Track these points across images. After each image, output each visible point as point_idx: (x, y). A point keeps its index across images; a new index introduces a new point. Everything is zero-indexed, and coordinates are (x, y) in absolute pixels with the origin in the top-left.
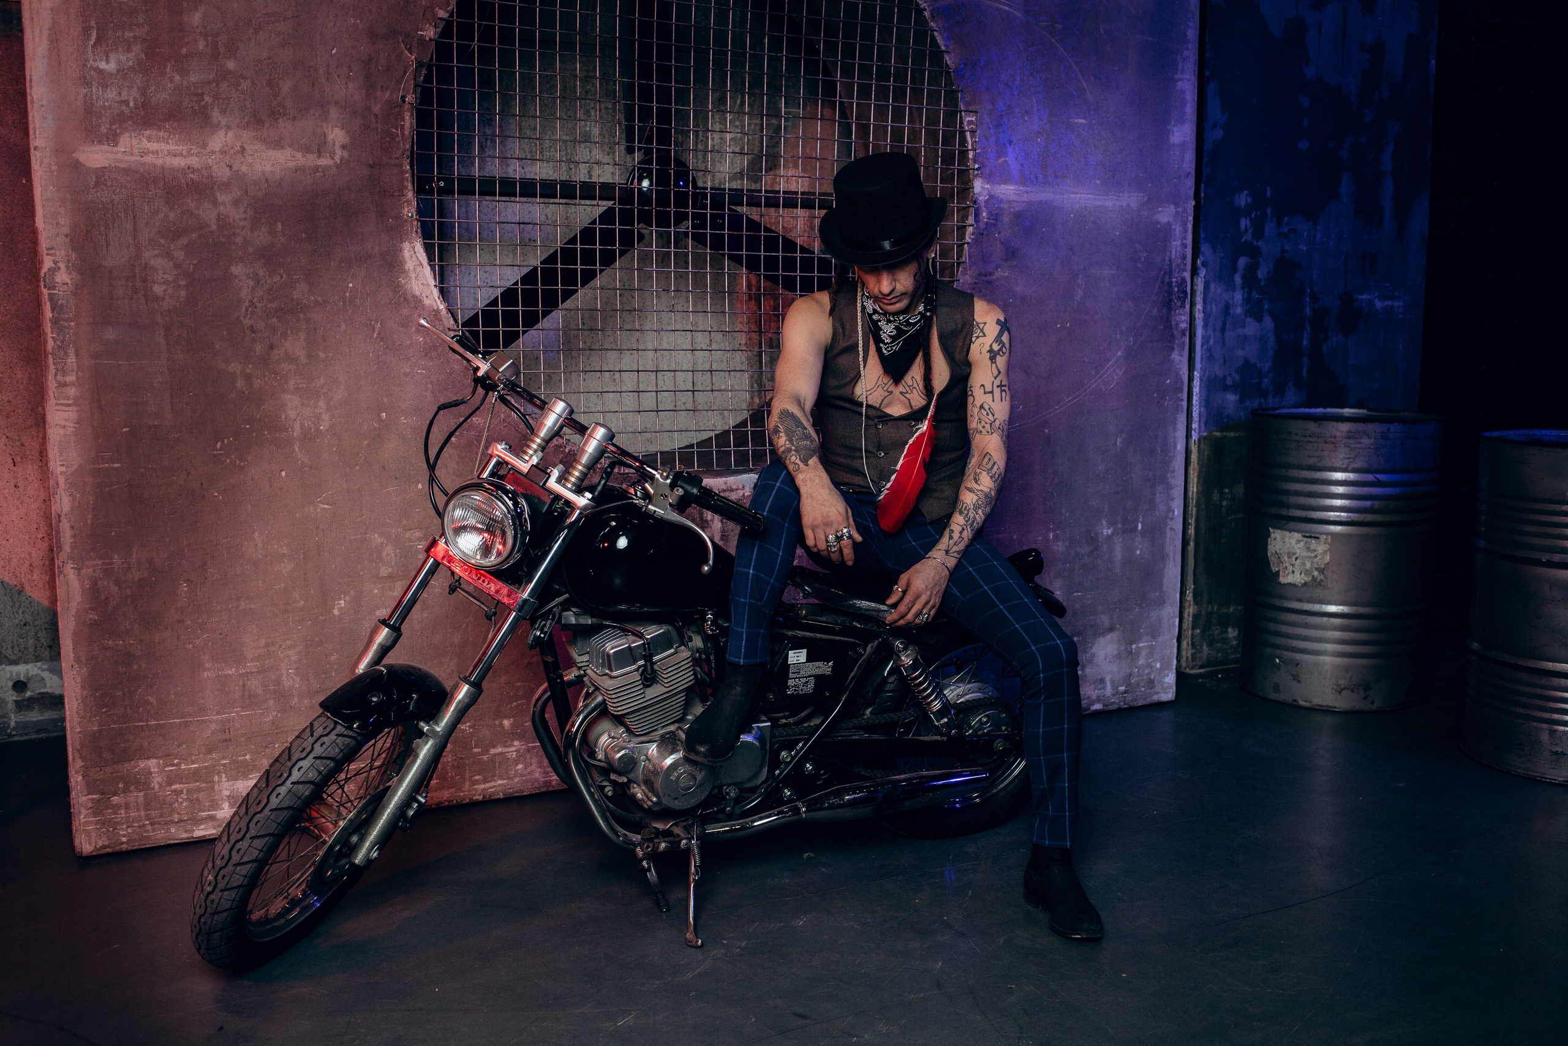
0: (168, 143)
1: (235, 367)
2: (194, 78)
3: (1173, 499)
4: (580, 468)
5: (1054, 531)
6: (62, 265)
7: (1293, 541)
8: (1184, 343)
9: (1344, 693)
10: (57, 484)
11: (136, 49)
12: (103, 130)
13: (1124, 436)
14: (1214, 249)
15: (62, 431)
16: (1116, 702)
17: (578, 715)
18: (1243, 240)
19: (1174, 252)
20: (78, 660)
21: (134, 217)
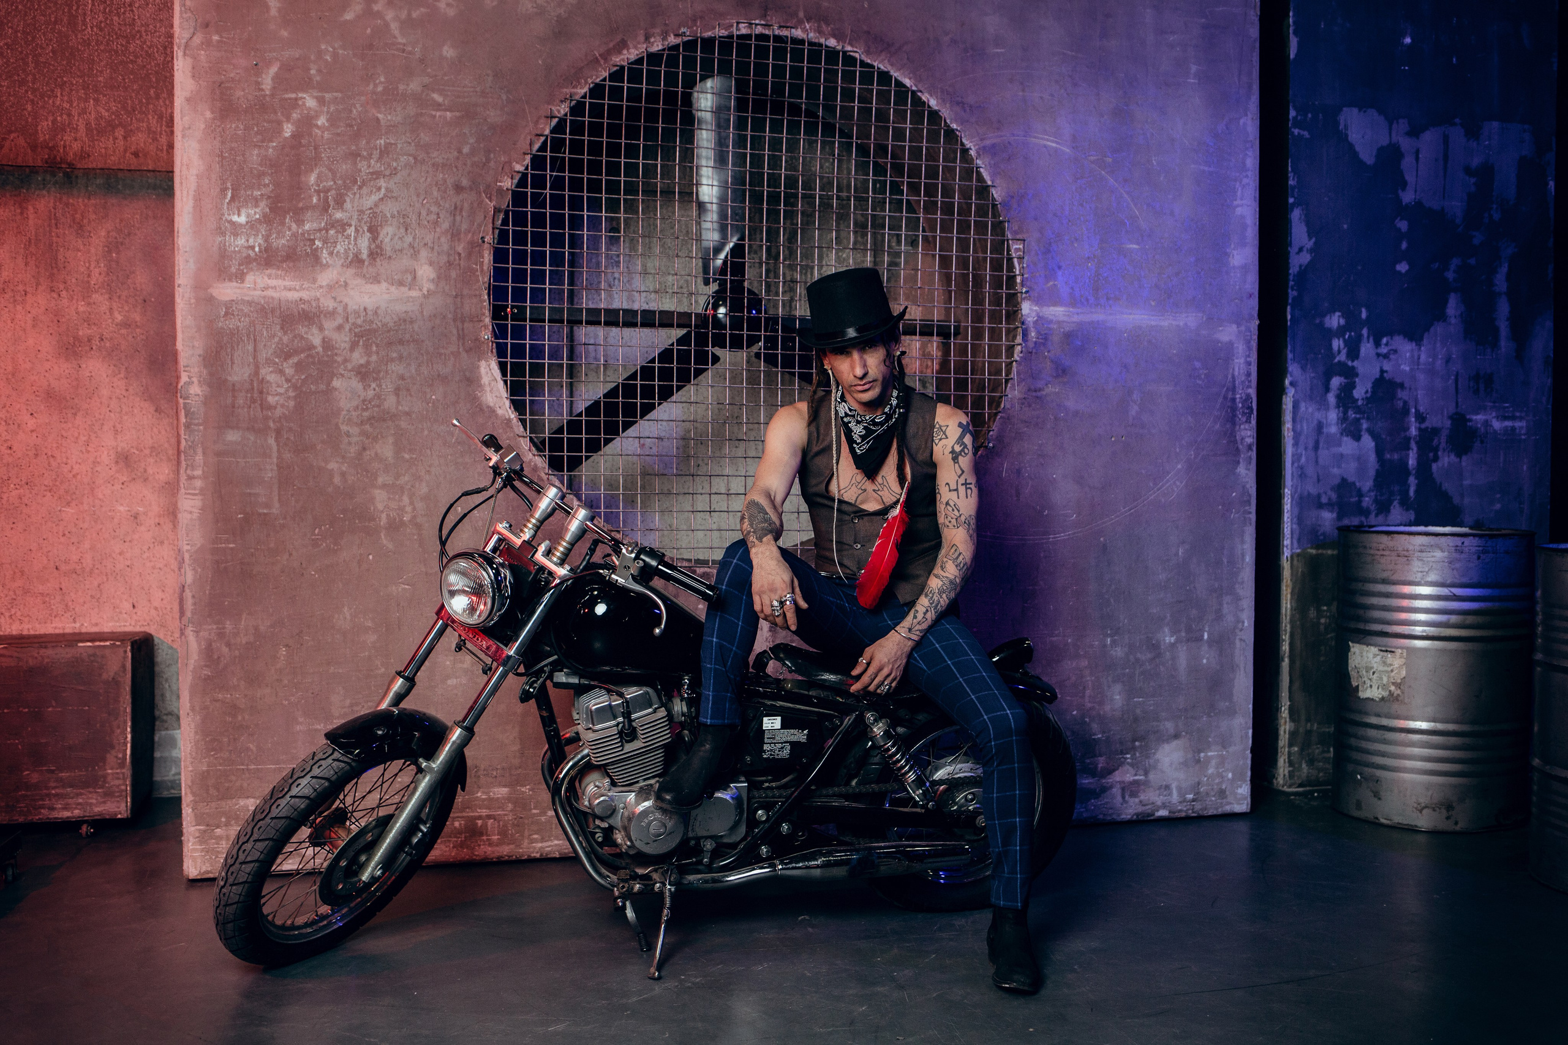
0: (284, 279)
1: (332, 465)
2: (307, 227)
3: (1243, 610)
4: (564, 544)
5: (1111, 636)
6: (195, 380)
7: (1371, 655)
8: (1250, 458)
9: (1425, 811)
10: (183, 560)
11: (263, 204)
12: (233, 270)
13: (1187, 547)
14: (1303, 368)
15: (189, 516)
16: (1183, 810)
17: (568, 762)
18: (1336, 360)
19: (1237, 369)
20: (193, 709)
21: (255, 340)
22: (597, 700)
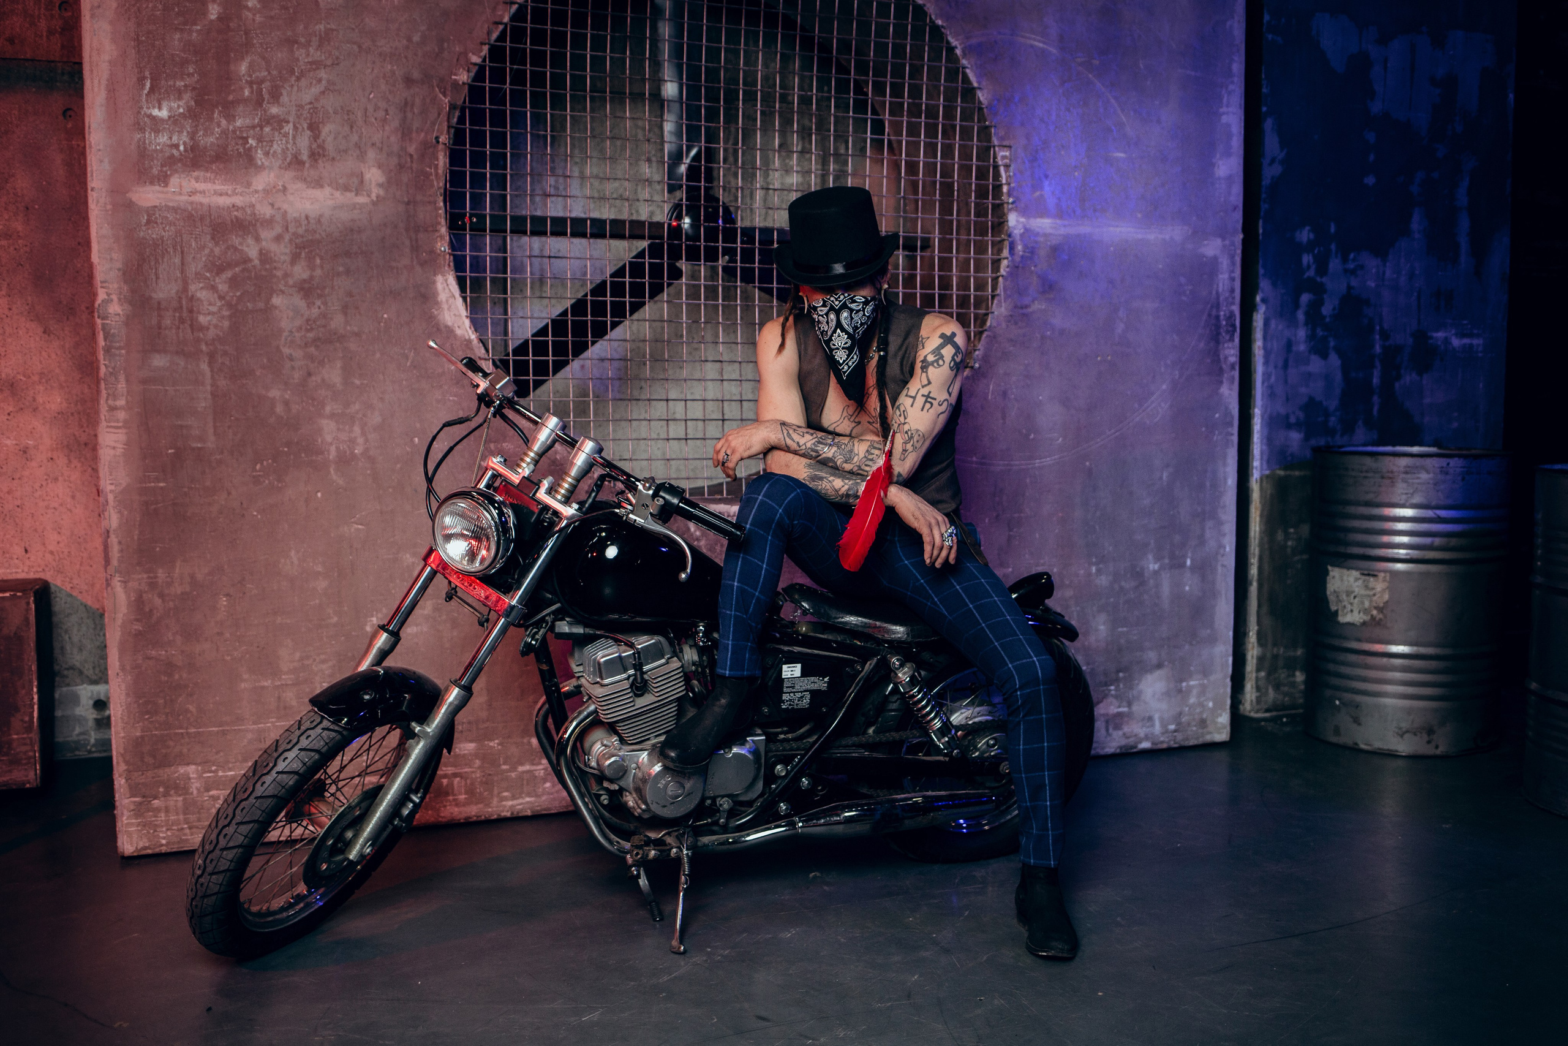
0: (214, 183)
1: (274, 393)
2: (239, 123)
3: (1224, 535)
4: (570, 480)
5: (1096, 564)
6: (114, 297)
7: (1352, 579)
8: (1233, 377)
9: (1406, 736)
10: (107, 501)
11: (187, 96)
12: (155, 171)
13: (1171, 470)
14: (1274, 284)
15: (112, 452)
16: (1165, 741)
17: (572, 722)
18: (1305, 276)
19: (1221, 285)
20: (123, 668)
21: (182, 252)
22: (605, 652)
